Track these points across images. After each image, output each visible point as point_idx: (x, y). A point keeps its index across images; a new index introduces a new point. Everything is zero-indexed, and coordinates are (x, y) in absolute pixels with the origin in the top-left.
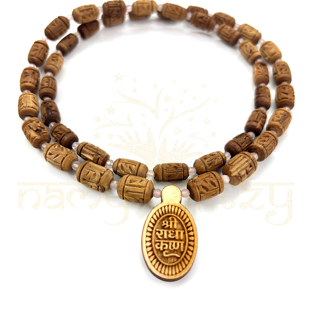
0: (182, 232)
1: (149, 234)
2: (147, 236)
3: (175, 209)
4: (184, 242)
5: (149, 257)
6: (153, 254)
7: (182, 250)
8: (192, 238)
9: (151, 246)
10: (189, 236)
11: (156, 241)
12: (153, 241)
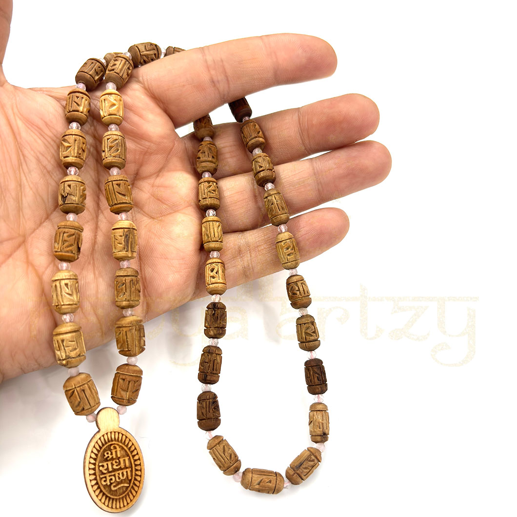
0: (127, 459)
1: (92, 472)
2: (90, 475)
3: (115, 435)
4: (130, 469)
5: (97, 496)
6: (101, 491)
7: (130, 478)
8: (138, 462)
9: (97, 483)
10: (135, 460)
11: (101, 476)
12: (98, 478)
